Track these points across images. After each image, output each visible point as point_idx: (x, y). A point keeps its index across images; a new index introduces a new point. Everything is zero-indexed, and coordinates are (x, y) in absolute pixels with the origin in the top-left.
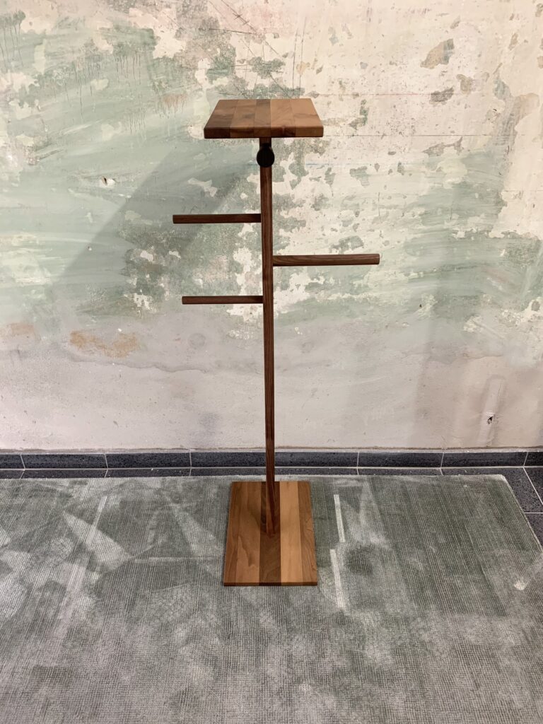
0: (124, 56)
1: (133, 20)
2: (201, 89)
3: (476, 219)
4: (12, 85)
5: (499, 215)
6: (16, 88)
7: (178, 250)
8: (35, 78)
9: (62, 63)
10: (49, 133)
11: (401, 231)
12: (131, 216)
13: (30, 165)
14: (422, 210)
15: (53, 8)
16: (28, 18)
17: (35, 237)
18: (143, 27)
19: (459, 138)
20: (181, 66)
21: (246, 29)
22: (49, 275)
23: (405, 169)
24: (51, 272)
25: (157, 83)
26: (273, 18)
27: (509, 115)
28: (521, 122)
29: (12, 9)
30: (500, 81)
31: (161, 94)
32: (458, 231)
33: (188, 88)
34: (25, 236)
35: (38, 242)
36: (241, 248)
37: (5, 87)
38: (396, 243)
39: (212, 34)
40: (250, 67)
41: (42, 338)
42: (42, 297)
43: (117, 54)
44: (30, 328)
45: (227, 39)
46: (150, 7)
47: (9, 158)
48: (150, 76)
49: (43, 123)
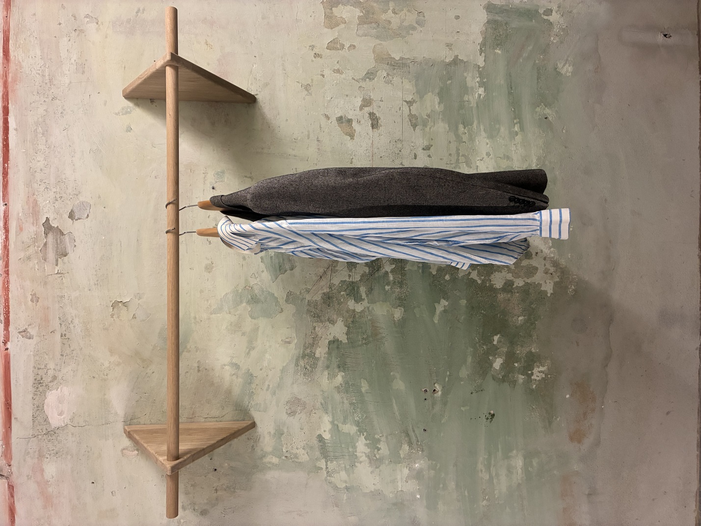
0: (346, 365)
1: (323, 355)
2: (368, 308)
3: (469, 79)
4: (365, 453)
6: (367, 450)
7: (493, 336)
8: (360, 434)
9: (350, 412)
10: (399, 431)
11: (478, 142)
12: (464, 372)
13: (422, 451)
14: (461, 127)
15: (315, 413)
16: (321, 432)
17: (481, 458)
19: (405, 103)
20: (353, 322)
21: (329, 272)
22: (514, 452)
23: (428, 144)
24: (513, 450)
25: (364, 342)
27: (388, 66)
28: (393, 56)
29: (315, 442)
30: (364, 77)
31: (371, 339)
32: (478, 94)
33: (367, 318)
34: (480, 466)
35: (486, 457)
36: (491, 281)
37: (367, 459)
38: (488, 146)
39: (332, 297)
40: (354, 269)
41: (576, 470)
42: (535, 462)
43: (344, 370)
44: (566, 479)
45: (335, 287)
46: (314, 342)
47: (418, 467)
48: (359, 346)
49: (392, 434)
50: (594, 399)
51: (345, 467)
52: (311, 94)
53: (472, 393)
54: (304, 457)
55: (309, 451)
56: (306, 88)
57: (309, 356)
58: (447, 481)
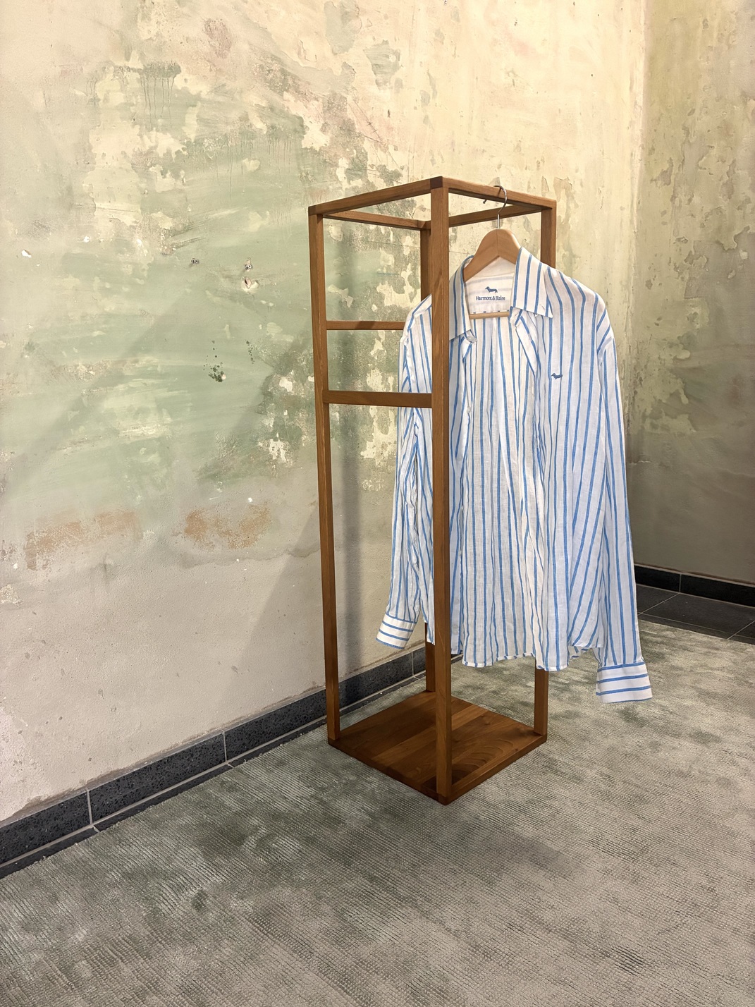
0: (276, 139)
1: (286, 104)
2: (341, 188)
4: (156, 147)
6: (161, 152)
8: (184, 144)
9: (214, 133)
10: (192, 214)
12: (273, 330)
13: (164, 254)
15: (211, 70)
16: (184, 73)
17: (156, 360)
18: (294, 112)
20: (325, 161)
21: (374, 136)
22: (169, 419)
24: (171, 417)
25: (304, 174)
26: (394, 132)
29: (167, 59)
31: (307, 186)
33: (330, 185)
34: (144, 359)
35: (159, 369)
36: (373, 369)
37: (148, 148)
39: (350, 134)
40: (379, 174)
41: (145, 533)
42: (154, 458)
43: (270, 135)
44: (129, 519)
45: (361, 143)
46: (301, 95)
47: (137, 243)
48: (299, 165)
49: (187, 201)
50: (247, 543)
51: (133, 105)
52: (514, 151)
53: (248, 343)
54: (146, 31)
55: (155, 43)
56: (518, 146)
57: (284, 81)
58: (116, 296)
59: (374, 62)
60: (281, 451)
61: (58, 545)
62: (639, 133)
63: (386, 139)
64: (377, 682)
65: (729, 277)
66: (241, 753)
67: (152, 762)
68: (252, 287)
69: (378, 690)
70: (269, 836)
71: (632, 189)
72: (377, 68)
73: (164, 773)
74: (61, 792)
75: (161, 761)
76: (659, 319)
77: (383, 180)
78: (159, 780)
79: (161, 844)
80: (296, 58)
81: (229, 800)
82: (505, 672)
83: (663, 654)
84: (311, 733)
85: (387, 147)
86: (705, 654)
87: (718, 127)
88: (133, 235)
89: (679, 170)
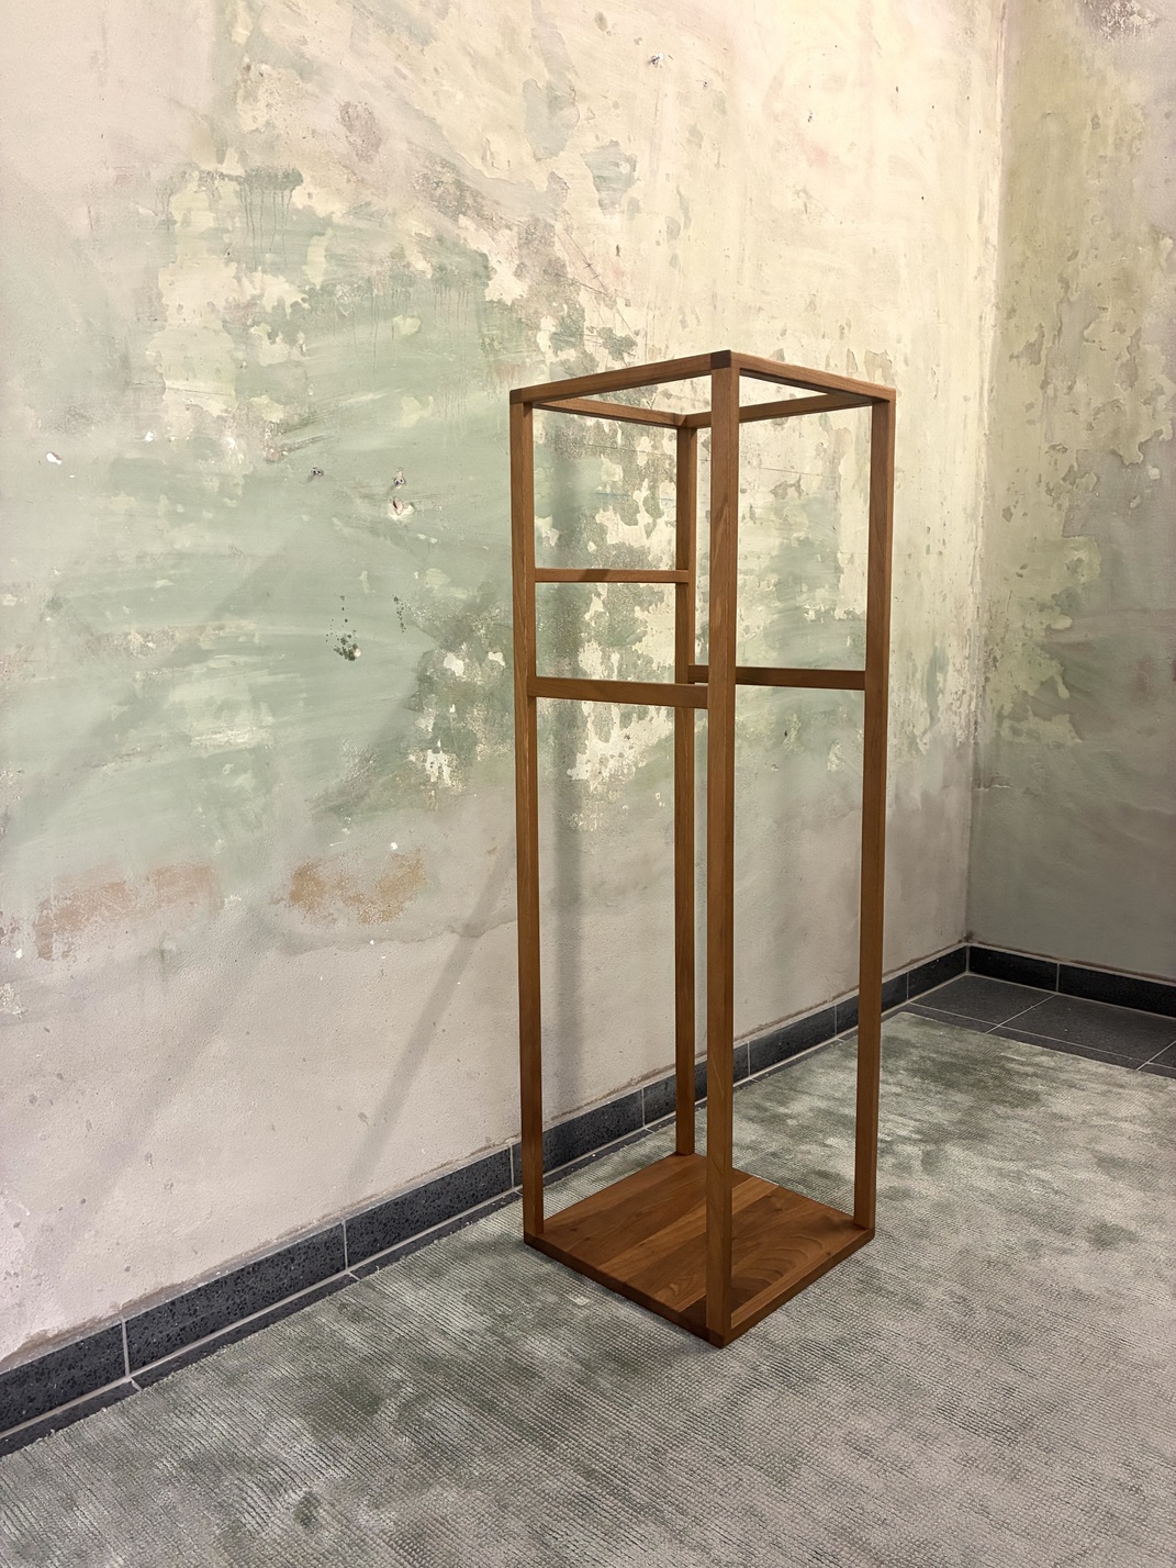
0: (445, 286)
1: (463, 234)
2: (543, 362)
3: (821, 593)
4: (262, 295)
5: (840, 586)
6: (268, 304)
8: (304, 292)
9: (351, 276)
10: (314, 400)
12: (435, 580)
13: (269, 461)
15: (349, 181)
16: (308, 184)
17: (252, 626)
18: (473, 246)
19: (798, 477)
20: (520, 321)
21: (595, 284)
22: (270, 720)
23: (757, 516)
24: (274, 715)
25: (487, 340)
26: (625, 278)
28: (842, 462)
29: (283, 162)
31: (491, 358)
32: (809, 609)
33: (527, 357)
34: (232, 624)
35: (257, 640)
36: (589, 641)
37: (249, 298)
39: (559, 281)
40: (601, 341)
41: (226, 900)
42: (245, 781)
43: (437, 281)
44: (202, 876)
45: (575, 294)
46: (485, 220)
47: (228, 444)
48: (480, 327)
49: (307, 378)
50: (387, 915)
51: (227, 231)
52: (806, 310)
53: (396, 599)
54: (251, 117)
55: (263, 136)
56: (812, 302)
57: (461, 199)
58: (192, 525)
59: (597, 173)
60: (445, 768)
61: (88, 919)
62: (991, 285)
63: (611, 290)
64: (587, 1138)
65: (1133, 505)
66: (371, 1255)
67: (227, 1272)
68: (403, 514)
69: (589, 1150)
70: (420, 1398)
71: (981, 370)
72: (600, 181)
73: (247, 1290)
74: (79, 1322)
75: (243, 1270)
76: (1022, 568)
77: (607, 351)
78: (238, 1301)
79: (242, 1411)
80: (478, 164)
81: (352, 1335)
82: (790, 1122)
83: (1037, 1094)
84: (482, 1221)
85: (615, 301)
86: (1104, 1094)
87: (1114, 279)
88: (221, 431)
89: (1053, 343)
